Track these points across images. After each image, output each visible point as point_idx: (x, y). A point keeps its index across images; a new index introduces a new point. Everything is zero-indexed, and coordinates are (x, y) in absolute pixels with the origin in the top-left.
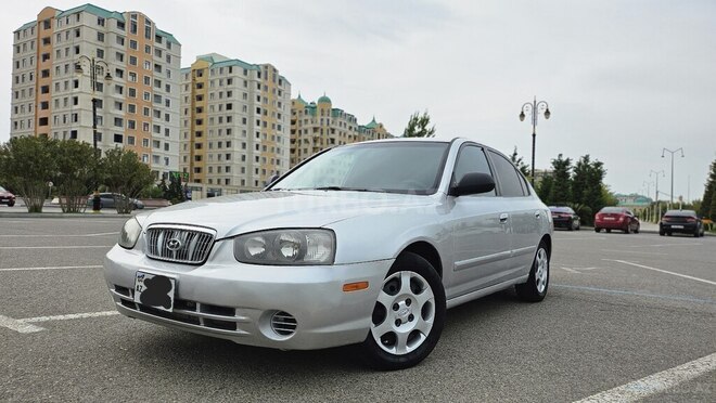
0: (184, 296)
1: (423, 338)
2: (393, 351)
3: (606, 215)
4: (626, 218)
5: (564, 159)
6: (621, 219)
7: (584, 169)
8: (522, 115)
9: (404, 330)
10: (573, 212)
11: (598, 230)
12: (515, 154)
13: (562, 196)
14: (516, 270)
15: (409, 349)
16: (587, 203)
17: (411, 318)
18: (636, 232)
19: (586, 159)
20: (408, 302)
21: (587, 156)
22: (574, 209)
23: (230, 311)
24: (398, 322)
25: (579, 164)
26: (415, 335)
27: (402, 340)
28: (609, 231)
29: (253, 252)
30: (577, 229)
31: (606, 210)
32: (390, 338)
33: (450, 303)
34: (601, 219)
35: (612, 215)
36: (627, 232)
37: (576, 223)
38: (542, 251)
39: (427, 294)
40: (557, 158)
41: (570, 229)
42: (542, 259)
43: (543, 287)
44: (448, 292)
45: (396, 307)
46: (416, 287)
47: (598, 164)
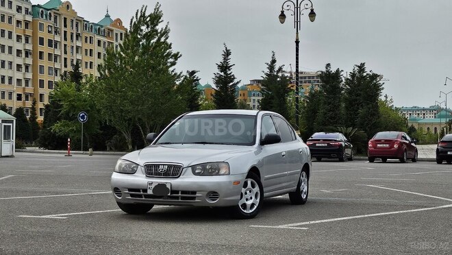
0: (173, 189)
1: (255, 207)
2: (245, 211)
3: (379, 141)
4: (401, 144)
5: (333, 70)
6: (396, 146)
7: (359, 82)
8: (282, 16)
9: (249, 203)
10: (344, 138)
11: (371, 160)
12: (274, 61)
13: (331, 118)
14: (289, 183)
15: (251, 211)
16: (362, 126)
17: (251, 198)
18: (414, 160)
19: (361, 68)
20: (250, 192)
21: (363, 65)
22: (346, 135)
23: (194, 193)
24: (247, 200)
25: (353, 75)
26: (253, 205)
27: (248, 207)
28: (384, 161)
29: (197, 171)
30: (350, 159)
31: (380, 135)
32: (244, 206)
33: (265, 194)
34: (375, 146)
35: (387, 141)
36: (402, 161)
37: (348, 152)
38: (304, 173)
39: (257, 189)
40: (324, 70)
41: (341, 160)
42: (304, 178)
43: (305, 196)
44: (265, 190)
45: (246, 193)
46: (253, 186)
47: (375, 76)
